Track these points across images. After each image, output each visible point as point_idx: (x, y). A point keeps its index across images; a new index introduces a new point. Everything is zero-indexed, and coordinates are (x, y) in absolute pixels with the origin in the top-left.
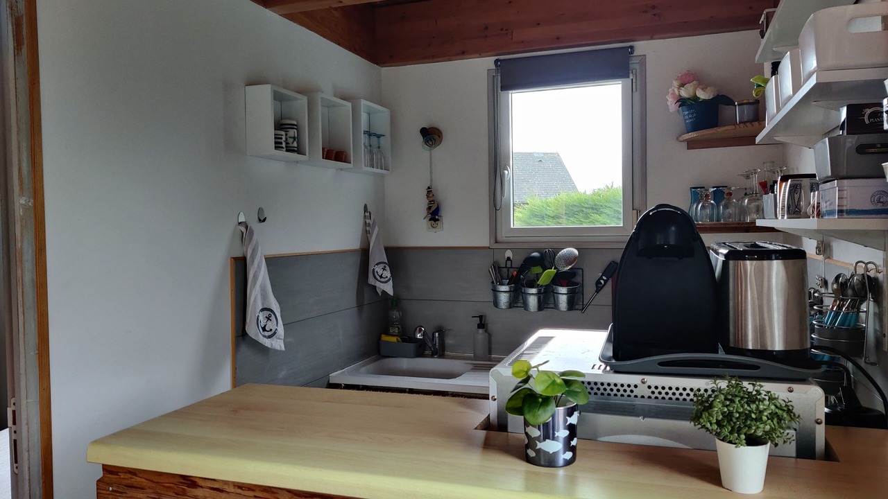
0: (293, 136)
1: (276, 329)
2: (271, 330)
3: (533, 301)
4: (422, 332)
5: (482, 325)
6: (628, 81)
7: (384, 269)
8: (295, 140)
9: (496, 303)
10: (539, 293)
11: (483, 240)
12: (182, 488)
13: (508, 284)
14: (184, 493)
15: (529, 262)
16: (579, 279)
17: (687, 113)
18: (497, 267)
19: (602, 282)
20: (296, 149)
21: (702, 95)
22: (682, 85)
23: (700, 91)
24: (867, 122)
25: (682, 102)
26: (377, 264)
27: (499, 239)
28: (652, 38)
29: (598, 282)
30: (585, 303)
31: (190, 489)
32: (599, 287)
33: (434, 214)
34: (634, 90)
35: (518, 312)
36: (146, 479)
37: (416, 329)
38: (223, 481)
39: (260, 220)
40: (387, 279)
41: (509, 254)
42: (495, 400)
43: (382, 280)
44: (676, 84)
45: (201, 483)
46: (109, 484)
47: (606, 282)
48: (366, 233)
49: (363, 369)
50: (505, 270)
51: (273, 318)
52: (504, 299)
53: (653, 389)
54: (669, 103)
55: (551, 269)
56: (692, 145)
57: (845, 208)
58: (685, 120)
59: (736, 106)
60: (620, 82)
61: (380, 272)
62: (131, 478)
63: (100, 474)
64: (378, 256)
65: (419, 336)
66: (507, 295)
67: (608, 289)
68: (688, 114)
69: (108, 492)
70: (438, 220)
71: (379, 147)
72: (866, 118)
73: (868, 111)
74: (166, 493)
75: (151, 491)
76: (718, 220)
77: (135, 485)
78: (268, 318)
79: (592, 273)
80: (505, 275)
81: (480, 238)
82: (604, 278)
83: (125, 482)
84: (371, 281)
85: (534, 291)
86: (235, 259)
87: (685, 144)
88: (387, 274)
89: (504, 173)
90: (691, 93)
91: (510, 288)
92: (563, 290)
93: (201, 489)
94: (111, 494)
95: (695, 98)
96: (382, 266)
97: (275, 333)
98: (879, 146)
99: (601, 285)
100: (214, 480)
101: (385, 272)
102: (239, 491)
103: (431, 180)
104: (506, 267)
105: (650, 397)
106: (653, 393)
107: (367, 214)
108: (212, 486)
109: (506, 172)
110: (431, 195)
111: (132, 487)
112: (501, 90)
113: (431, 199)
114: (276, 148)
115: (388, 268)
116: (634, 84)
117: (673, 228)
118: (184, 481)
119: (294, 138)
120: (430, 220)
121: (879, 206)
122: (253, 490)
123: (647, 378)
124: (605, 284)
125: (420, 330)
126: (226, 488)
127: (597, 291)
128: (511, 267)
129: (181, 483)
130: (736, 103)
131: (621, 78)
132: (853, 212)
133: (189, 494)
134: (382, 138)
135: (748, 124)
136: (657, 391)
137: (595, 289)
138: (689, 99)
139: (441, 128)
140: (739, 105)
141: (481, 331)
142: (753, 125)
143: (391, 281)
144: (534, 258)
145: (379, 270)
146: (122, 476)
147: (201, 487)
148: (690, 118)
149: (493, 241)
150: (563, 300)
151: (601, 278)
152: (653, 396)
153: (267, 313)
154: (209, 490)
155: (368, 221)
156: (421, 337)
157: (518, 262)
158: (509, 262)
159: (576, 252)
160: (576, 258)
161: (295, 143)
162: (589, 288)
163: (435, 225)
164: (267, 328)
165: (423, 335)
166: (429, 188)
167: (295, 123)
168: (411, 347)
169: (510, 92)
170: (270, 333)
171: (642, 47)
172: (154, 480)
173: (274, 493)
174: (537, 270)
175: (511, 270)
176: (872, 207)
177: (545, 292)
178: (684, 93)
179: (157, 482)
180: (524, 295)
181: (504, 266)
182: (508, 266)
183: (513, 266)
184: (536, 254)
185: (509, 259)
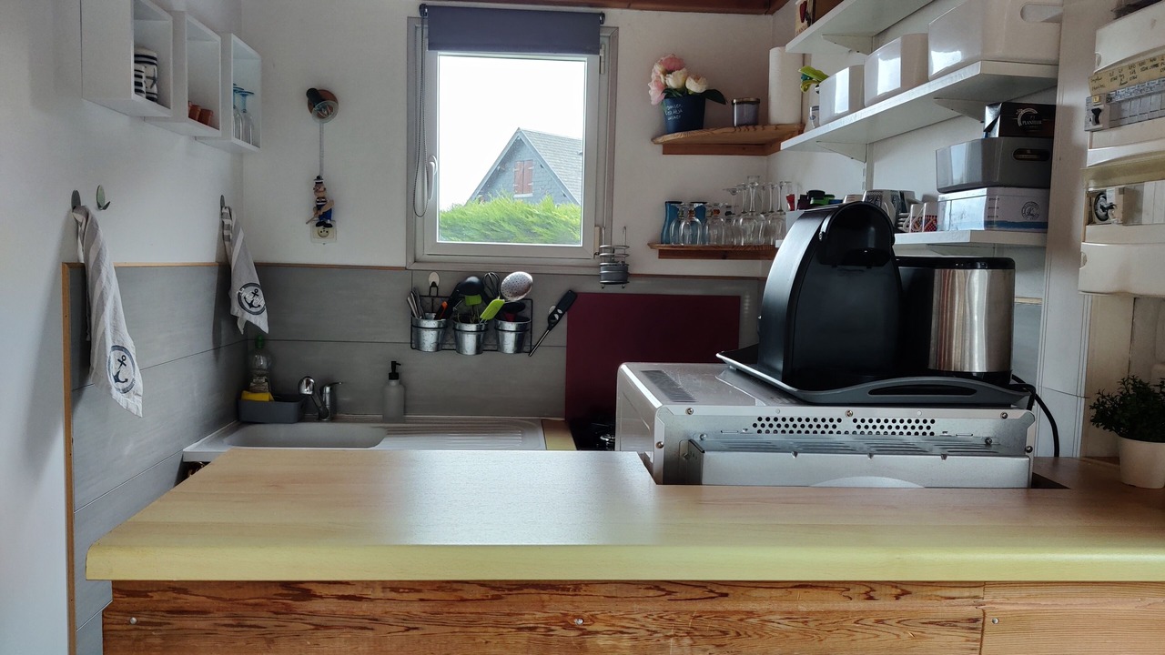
0: (152, 76)
1: (134, 380)
2: (126, 380)
3: (469, 342)
4: (311, 385)
5: (394, 375)
6: (596, 58)
7: (255, 294)
8: (154, 81)
9: (416, 344)
10: (479, 330)
11: (397, 258)
12: (283, 604)
13: (435, 319)
14: (289, 611)
15: (463, 289)
16: (526, 313)
17: (671, 107)
18: (416, 294)
19: (557, 316)
20: (155, 96)
21: (694, 87)
22: (667, 72)
23: (692, 81)
24: (1020, 124)
25: (668, 93)
26: (245, 286)
27: (418, 257)
28: (628, 7)
29: (551, 317)
30: (533, 344)
31: (298, 603)
32: (552, 322)
33: (324, 218)
34: (602, 72)
35: (447, 357)
36: (208, 597)
37: (302, 381)
38: (362, 582)
39: (99, 206)
40: (259, 309)
41: (434, 278)
42: (661, 447)
43: (253, 310)
44: (658, 69)
45: (319, 590)
46: (132, 614)
47: (561, 316)
48: (225, 239)
49: (226, 440)
50: (429, 300)
51: (128, 361)
52: (429, 339)
53: (859, 422)
54: (651, 93)
55: (495, 298)
56: (669, 149)
57: (995, 219)
58: (666, 117)
59: (733, 104)
60: (586, 59)
61: (250, 299)
62: (175, 598)
63: (107, 599)
64: (244, 274)
65: (306, 391)
66: (434, 333)
67: (563, 325)
68: (671, 110)
69: (129, 627)
70: (330, 226)
71: (245, 111)
72: (1019, 119)
73: (1022, 112)
74: (255, 614)
75: (221, 614)
76: (704, 243)
77: (187, 609)
78: (122, 362)
79: (545, 306)
80: (429, 307)
81: (393, 255)
82: (560, 311)
83: (165, 606)
84: (236, 310)
85: (473, 327)
86: (71, 265)
87: (660, 148)
88: (260, 301)
89: (431, 165)
90: (680, 83)
91: (439, 325)
92: (510, 326)
93: (320, 601)
94: (135, 629)
95: (684, 90)
96: (252, 289)
97: (132, 386)
98: (1029, 152)
99: (553, 321)
100: (347, 583)
101: (256, 299)
102: (393, 595)
103: (321, 166)
104: (429, 296)
105: (854, 433)
106: (859, 427)
107: (227, 211)
108: (340, 594)
109: (433, 163)
110: (322, 189)
111: (181, 612)
112: (429, 49)
113: (321, 195)
114: (136, 91)
115: (260, 293)
116: (602, 64)
117: (872, 229)
118: (285, 592)
119: (154, 79)
120: (318, 225)
121: (1029, 219)
122: (419, 591)
123: (852, 409)
124: (560, 319)
125: (308, 383)
126: (369, 593)
127: (550, 328)
128: (437, 296)
129: (280, 595)
130: (735, 101)
131: (586, 53)
132: (1004, 225)
133: (299, 611)
134: (249, 98)
135: (750, 127)
136: (863, 425)
137: (547, 325)
138: (675, 90)
139: (336, 91)
140: (738, 103)
141: (394, 383)
142: (755, 129)
143: (265, 314)
144: (471, 284)
145: (247, 294)
146: (156, 596)
147: (321, 597)
148: (675, 115)
149: (411, 260)
150: (509, 341)
151: (555, 311)
152: (859, 431)
153: (119, 354)
154: (335, 600)
155: (227, 222)
156: (311, 393)
157: (447, 287)
158: (434, 289)
159: (530, 277)
160: (530, 285)
161: (155, 86)
162: (540, 324)
163: (324, 233)
164: (121, 378)
165: (313, 390)
166: (319, 178)
167: (155, 55)
168: (291, 407)
169: (439, 53)
170: (126, 385)
171: (616, 16)
172: (225, 596)
173: (455, 590)
174: (475, 300)
175: (437, 300)
176: (1022, 219)
177: (486, 330)
178: (672, 82)
179: (230, 600)
180: (458, 333)
181: (428, 294)
182: (432, 294)
183: (440, 294)
184: (473, 279)
185: (434, 284)
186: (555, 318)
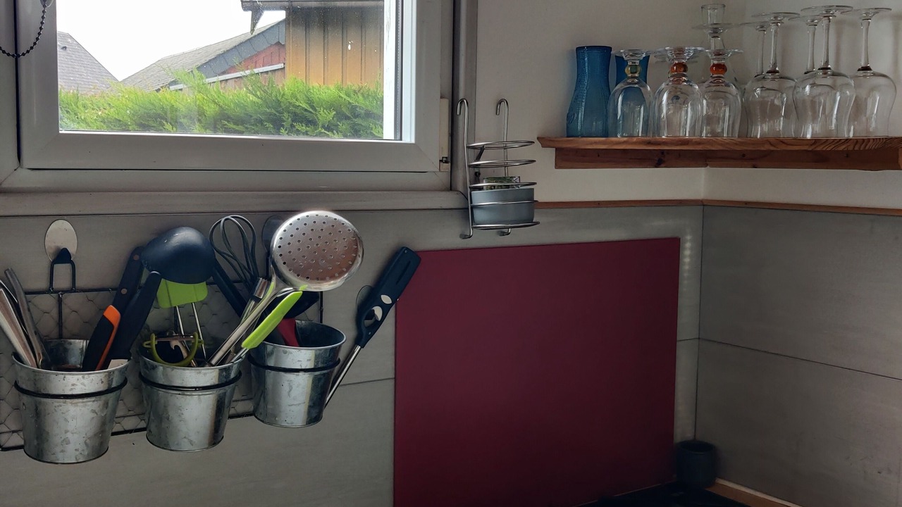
10: (223, 381)
19: (378, 311)
29: (367, 313)
32: (366, 326)
41: (62, 234)
47: (387, 309)
50: (47, 302)
67: (387, 331)
82: (386, 299)
92: (302, 357)
99: (368, 322)
104: (50, 290)
124: (384, 315)
127: (361, 341)
128: (73, 289)
137: (355, 333)
144: (181, 249)
151: (373, 299)
158: (62, 270)
175: (71, 300)
181: (42, 284)
182: (56, 285)
183: (80, 283)
184: (186, 236)
185: (63, 256)
186: (372, 315)
